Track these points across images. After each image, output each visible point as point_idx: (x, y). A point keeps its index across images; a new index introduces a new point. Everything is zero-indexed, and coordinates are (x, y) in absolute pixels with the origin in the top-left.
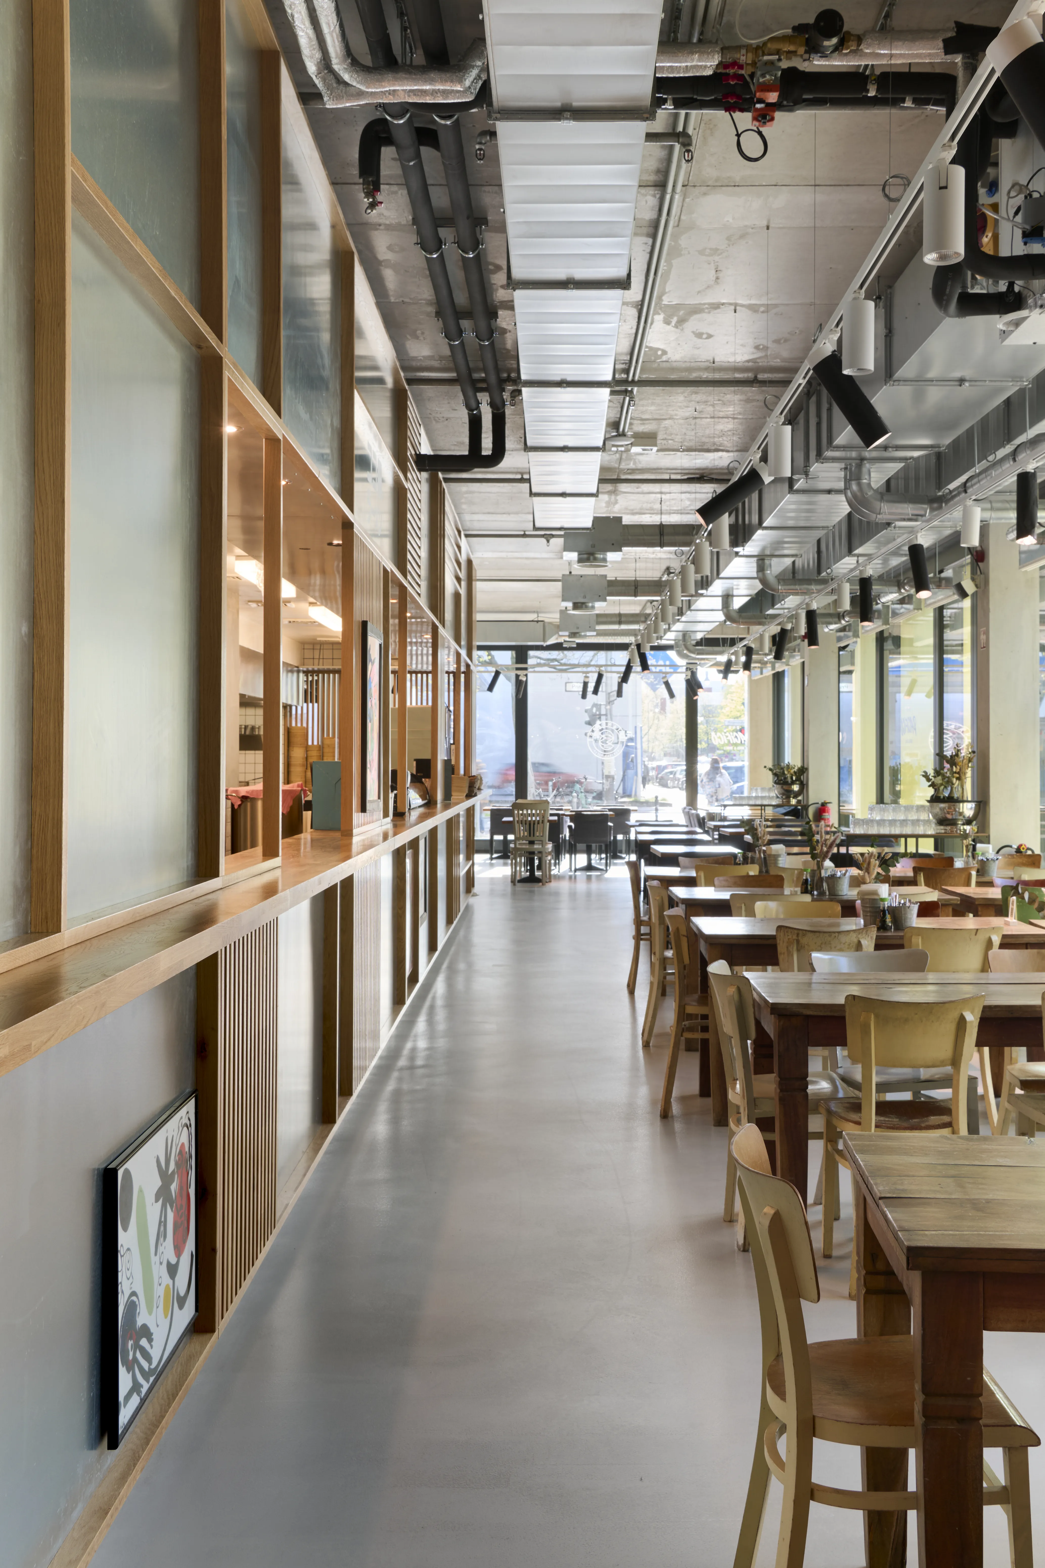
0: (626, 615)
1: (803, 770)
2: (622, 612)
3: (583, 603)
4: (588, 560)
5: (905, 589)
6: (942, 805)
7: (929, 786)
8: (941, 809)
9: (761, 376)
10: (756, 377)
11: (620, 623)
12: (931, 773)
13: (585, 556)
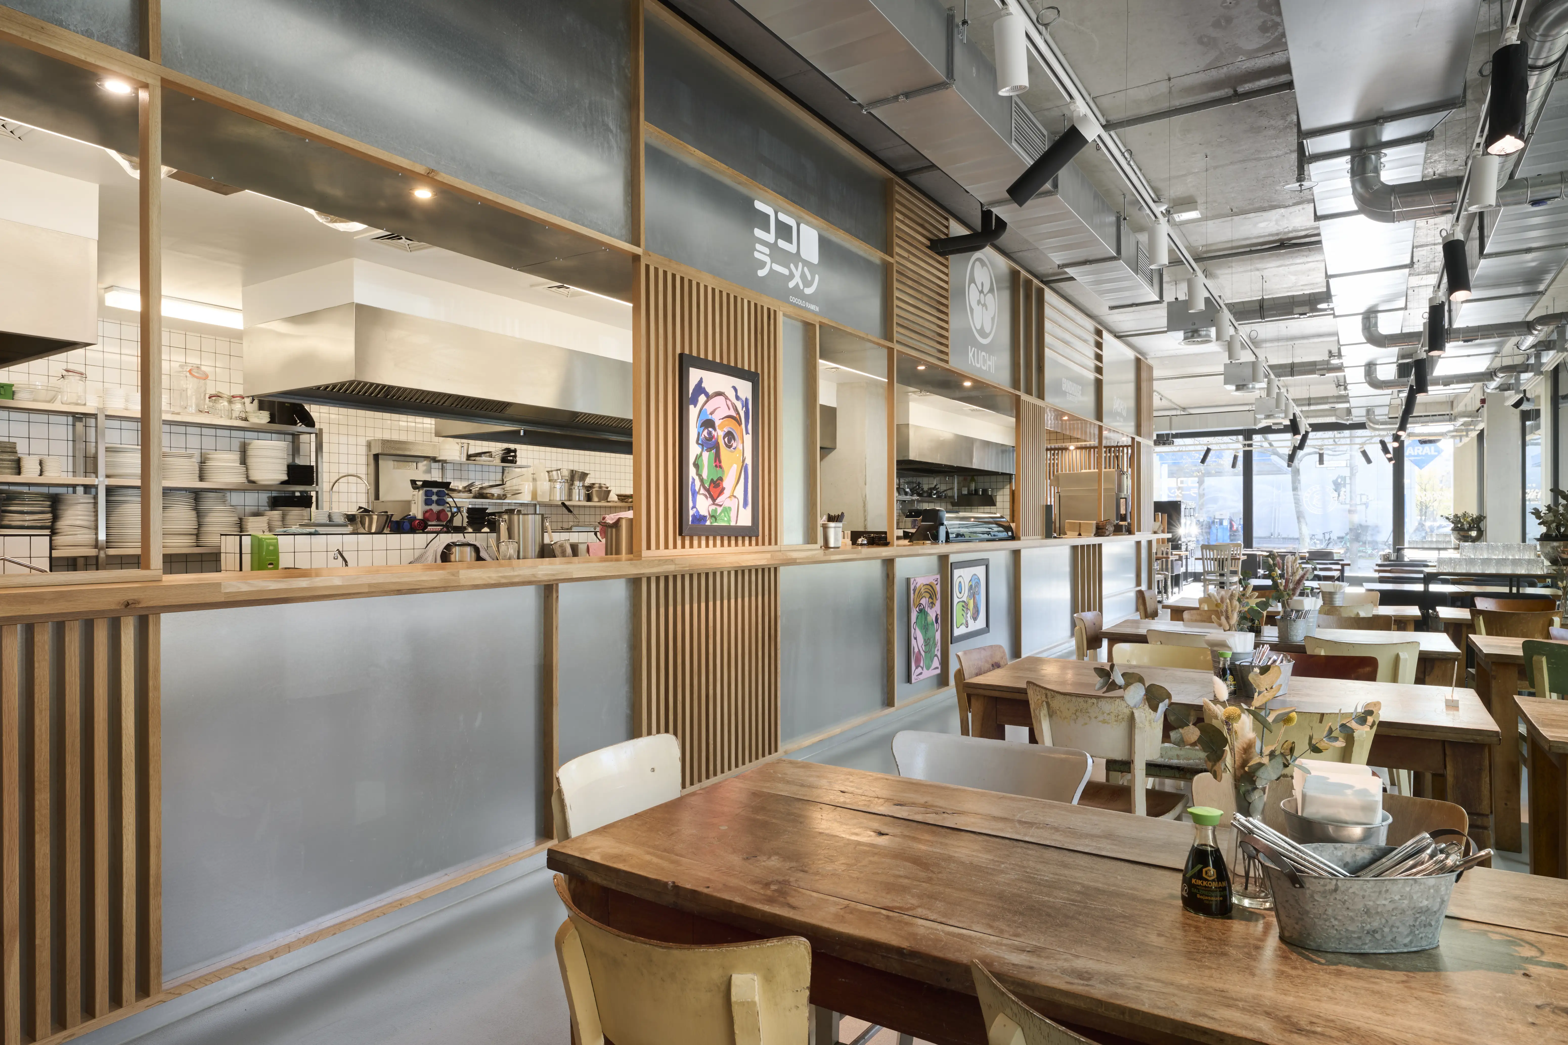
0: (1314, 398)
1: (1481, 518)
2: (1312, 396)
3: (1244, 385)
4: (1192, 336)
5: (1536, 330)
6: (1555, 544)
7: (1540, 524)
8: (1553, 548)
9: (1242, 89)
10: (1235, 91)
11: (1309, 405)
12: (1543, 510)
13: (1190, 334)
